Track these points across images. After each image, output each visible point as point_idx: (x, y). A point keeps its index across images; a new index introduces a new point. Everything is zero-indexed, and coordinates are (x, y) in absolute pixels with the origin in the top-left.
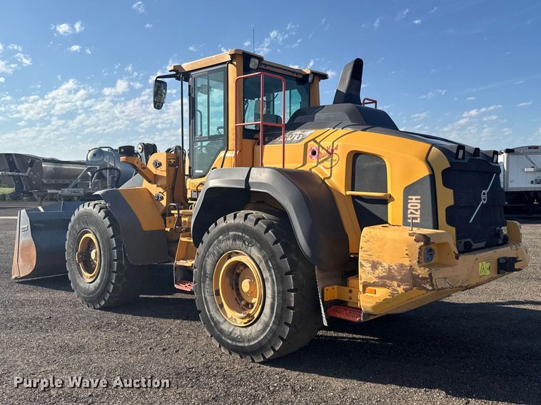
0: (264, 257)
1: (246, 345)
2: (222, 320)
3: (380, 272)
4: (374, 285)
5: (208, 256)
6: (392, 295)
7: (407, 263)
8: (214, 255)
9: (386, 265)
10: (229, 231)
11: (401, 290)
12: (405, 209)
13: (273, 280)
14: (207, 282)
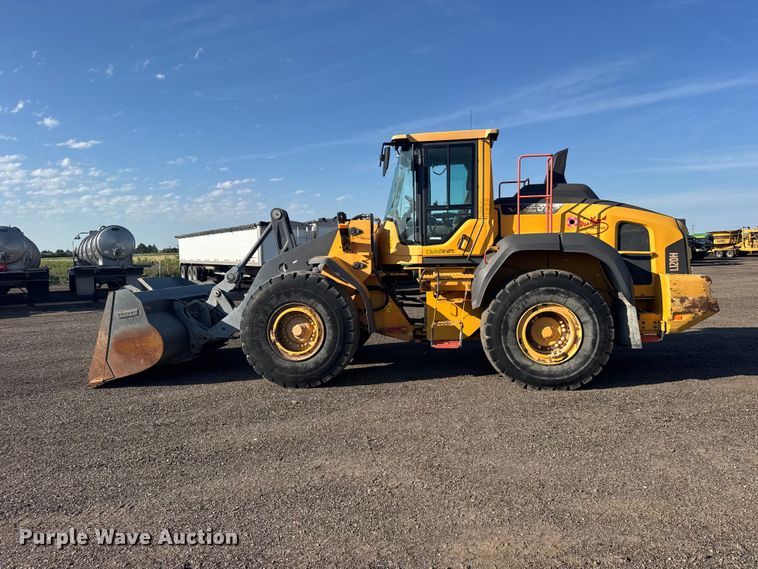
0: (584, 305)
1: (565, 377)
2: (530, 364)
3: (687, 304)
4: (683, 313)
5: (511, 311)
6: (694, 318)
7: (705, 296)
8: (518, 309)
9: (691, 299)
10: (539, 287)
11: (700, 314)
12: (667, 262)
13: (594, 322)
14: (509, 334)
